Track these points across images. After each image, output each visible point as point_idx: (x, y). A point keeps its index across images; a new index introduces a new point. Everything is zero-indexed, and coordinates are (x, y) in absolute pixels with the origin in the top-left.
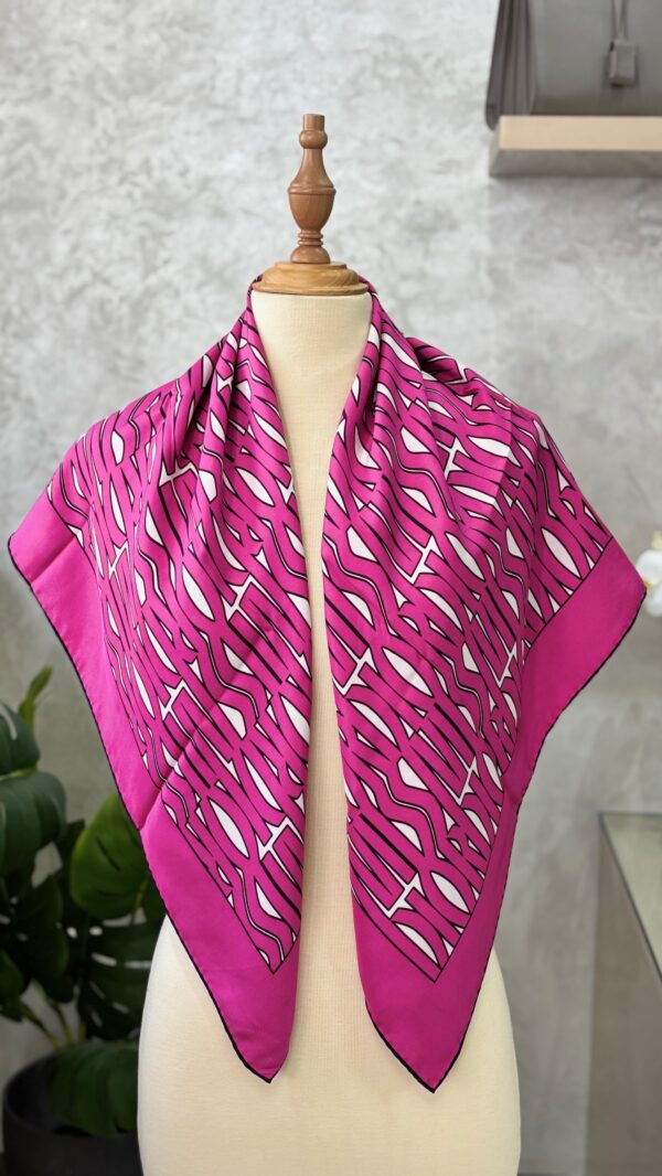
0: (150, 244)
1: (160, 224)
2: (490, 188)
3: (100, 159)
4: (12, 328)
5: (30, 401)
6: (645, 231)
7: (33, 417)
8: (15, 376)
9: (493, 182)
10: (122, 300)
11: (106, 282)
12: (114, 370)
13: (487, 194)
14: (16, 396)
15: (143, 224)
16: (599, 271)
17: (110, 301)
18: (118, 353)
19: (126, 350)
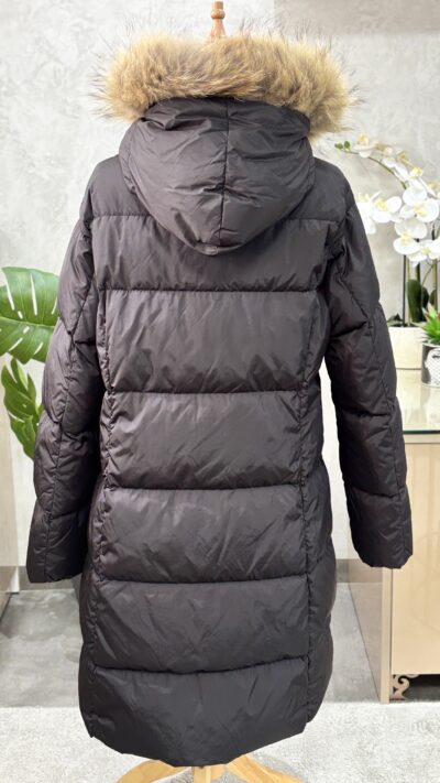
1: (86, 25)
5: (16, 132)
7: (19, 142)
10: (66, 70)
11: (56, 60)
14: (8, 130)
17: (59, 70)
19: (70, 100)
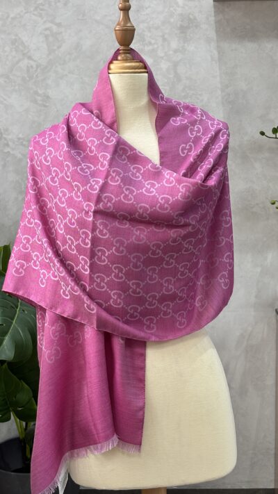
0: (51, 39)
1: (55, 28)
10: (37, 66)
11: (30, 58)
12: (35, 101)
15: (46, 29)
17: (32, 67)
18: (36, 93)
19: (40, 92)
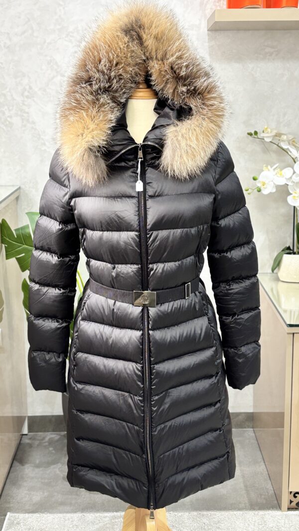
2: (208, 35)
3: (58, 27)
4: (26, 93)
6: (268, 50)
8: (28, 113)
9: (210, 32)
13: (207, 37)
16: (251, 66)
